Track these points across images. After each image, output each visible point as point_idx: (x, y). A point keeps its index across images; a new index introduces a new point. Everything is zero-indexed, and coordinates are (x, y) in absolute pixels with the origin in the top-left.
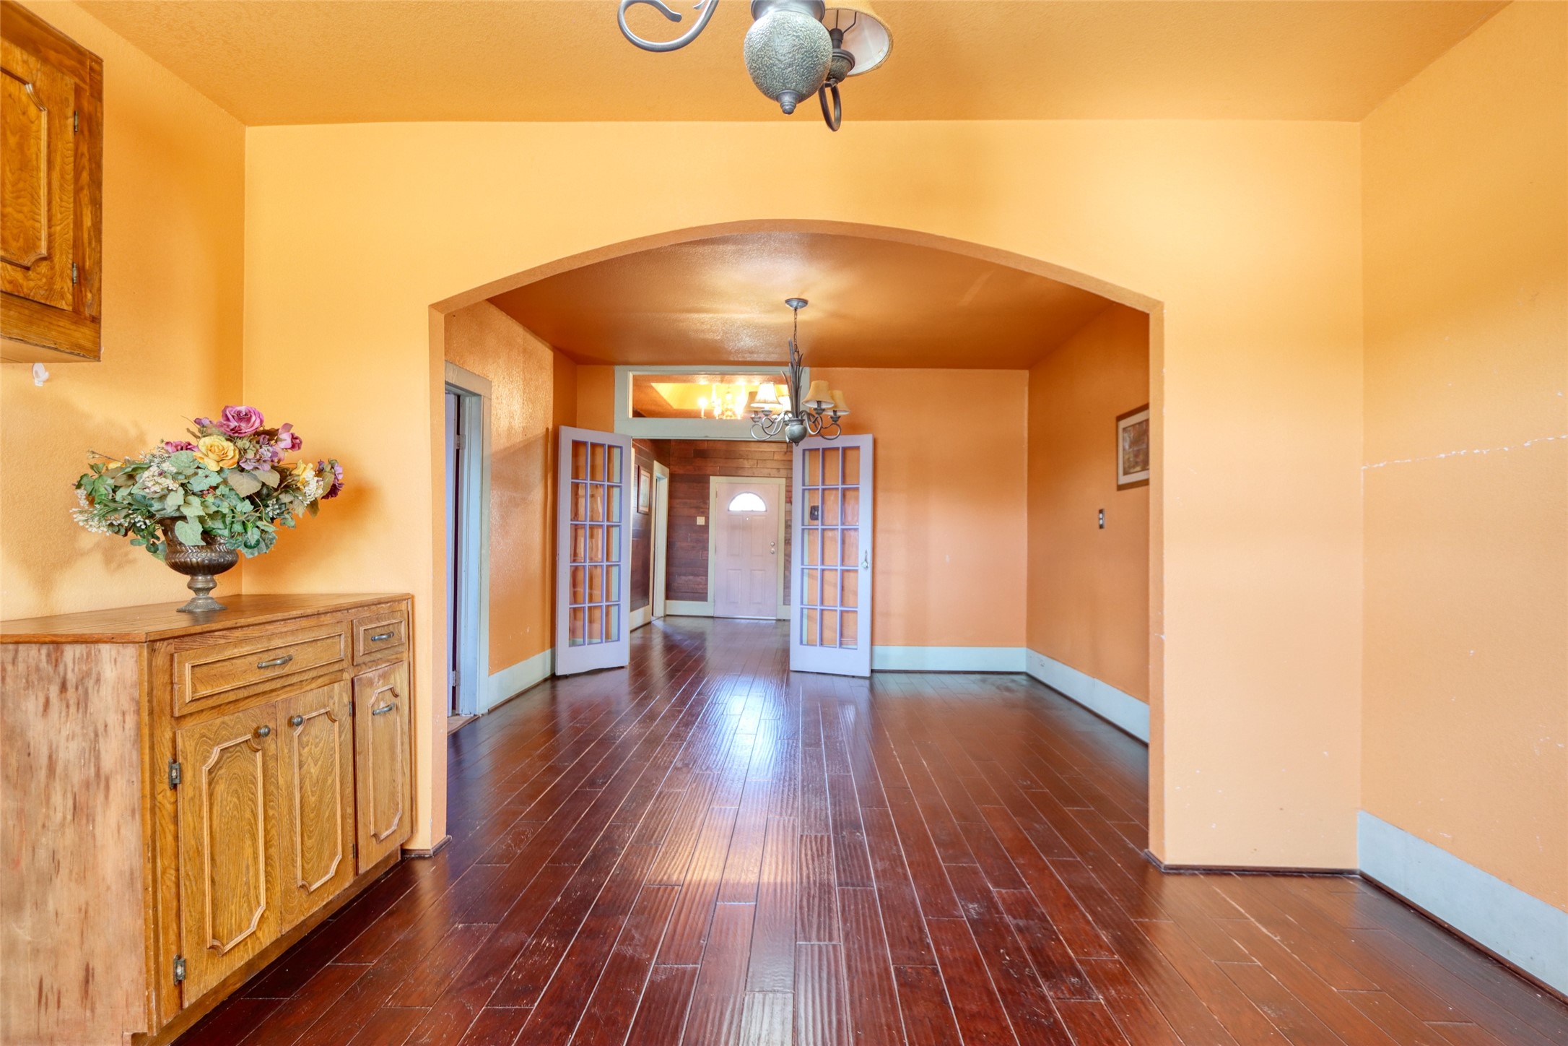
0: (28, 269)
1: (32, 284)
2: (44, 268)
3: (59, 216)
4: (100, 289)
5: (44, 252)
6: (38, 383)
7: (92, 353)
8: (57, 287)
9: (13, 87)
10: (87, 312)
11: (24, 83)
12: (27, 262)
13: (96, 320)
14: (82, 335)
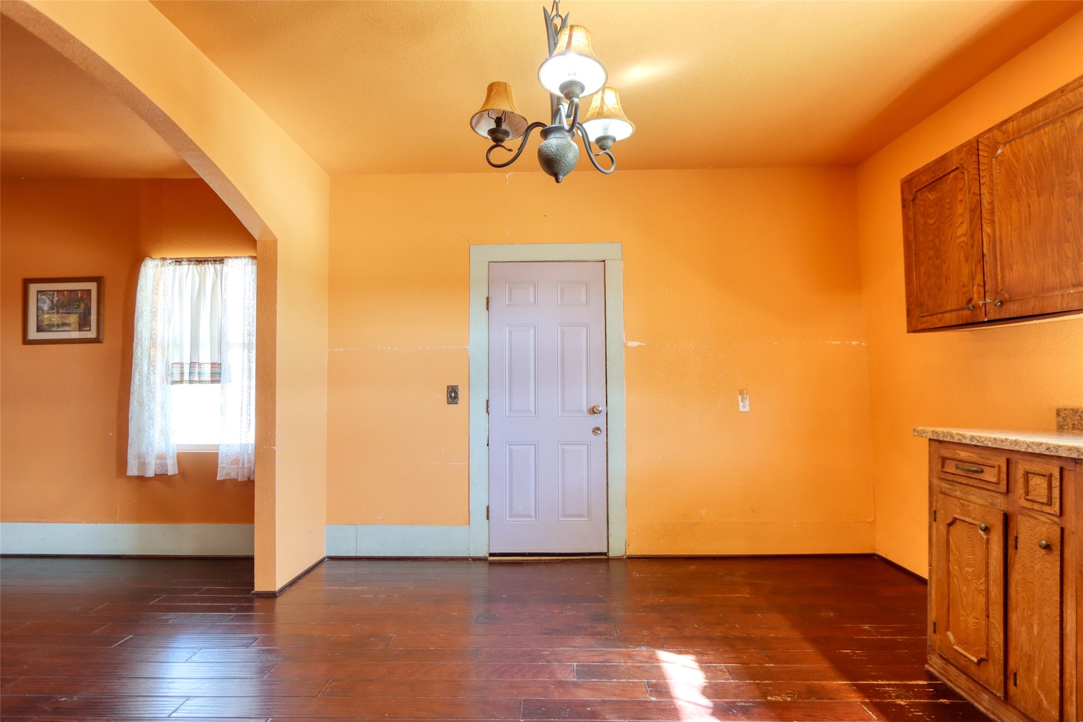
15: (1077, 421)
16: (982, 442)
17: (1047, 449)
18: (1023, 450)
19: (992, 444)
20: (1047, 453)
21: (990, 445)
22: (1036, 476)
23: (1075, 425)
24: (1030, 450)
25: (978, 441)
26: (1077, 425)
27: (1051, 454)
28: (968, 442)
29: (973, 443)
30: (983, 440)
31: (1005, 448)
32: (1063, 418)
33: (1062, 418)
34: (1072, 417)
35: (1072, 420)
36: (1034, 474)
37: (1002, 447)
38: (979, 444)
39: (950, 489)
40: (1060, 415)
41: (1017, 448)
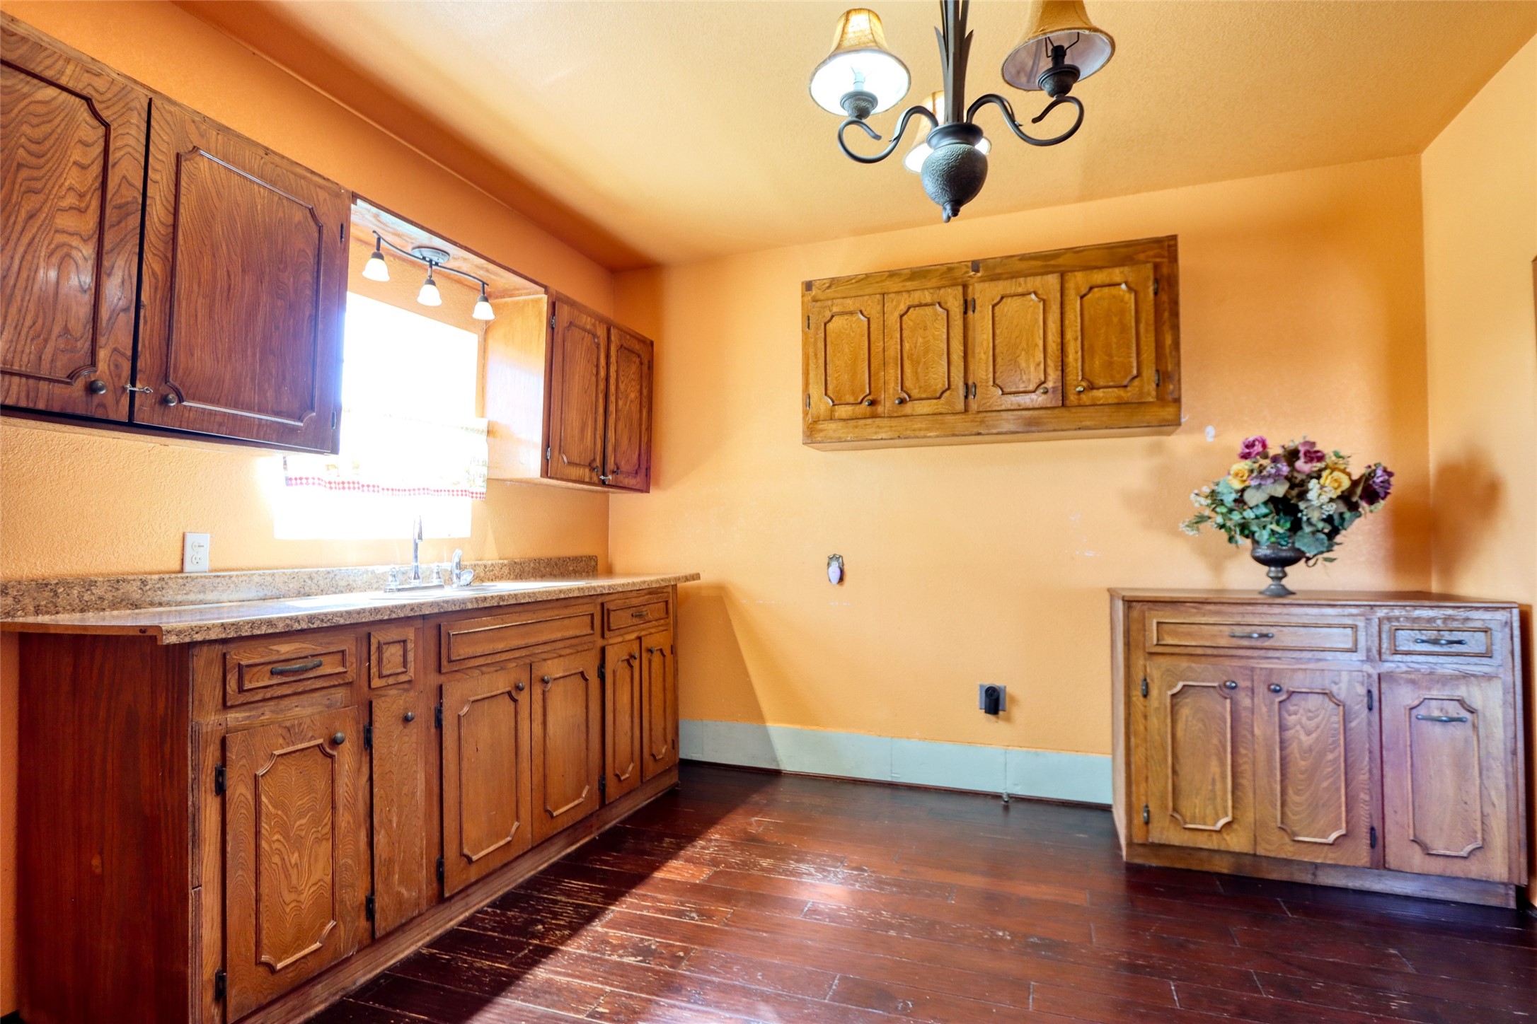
0: (1125, 386)
1: (1129, 394)
2: (1136, 382)
3: (1146, 348)
4: (1179, 380)
5: (1135, 372)
6: (1210, 439)
7: (1177, 423)
8: (1146, 390)
9: (1113, 290)
10: (1170, 398)
11: (1119, 284)
12: (1125, 383)
13: (1177, 401)
14: (1168, 413)
15: (45, 599)
16: (329, 620)
17: (411, 610)
18: (386, 617)
19: (345, 620)
20: (412, 614)
21: (342, 622)
22: (391, 645)
23: (41, 608)
24: (394, 616)
25: (322, 621)
26: (46, 606)
27: (416, 614)
28: (304, 626)
29: (315, 626)
30: (330, 617)
31: (364, 620)
32: (14, 598)
33: (12, 599)
34: (36, 595)
35: (34, 599)
36: (389, 643)
37: (360, 621)
38: (325, 625)
39: (248, 717)
40: (7, 594)
41: (379, 617)
